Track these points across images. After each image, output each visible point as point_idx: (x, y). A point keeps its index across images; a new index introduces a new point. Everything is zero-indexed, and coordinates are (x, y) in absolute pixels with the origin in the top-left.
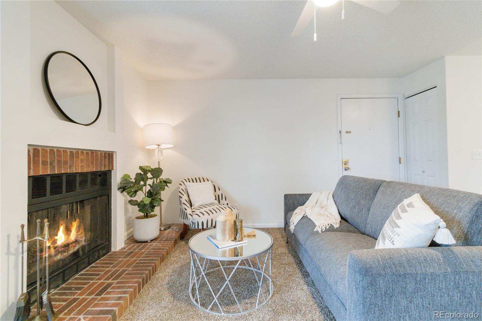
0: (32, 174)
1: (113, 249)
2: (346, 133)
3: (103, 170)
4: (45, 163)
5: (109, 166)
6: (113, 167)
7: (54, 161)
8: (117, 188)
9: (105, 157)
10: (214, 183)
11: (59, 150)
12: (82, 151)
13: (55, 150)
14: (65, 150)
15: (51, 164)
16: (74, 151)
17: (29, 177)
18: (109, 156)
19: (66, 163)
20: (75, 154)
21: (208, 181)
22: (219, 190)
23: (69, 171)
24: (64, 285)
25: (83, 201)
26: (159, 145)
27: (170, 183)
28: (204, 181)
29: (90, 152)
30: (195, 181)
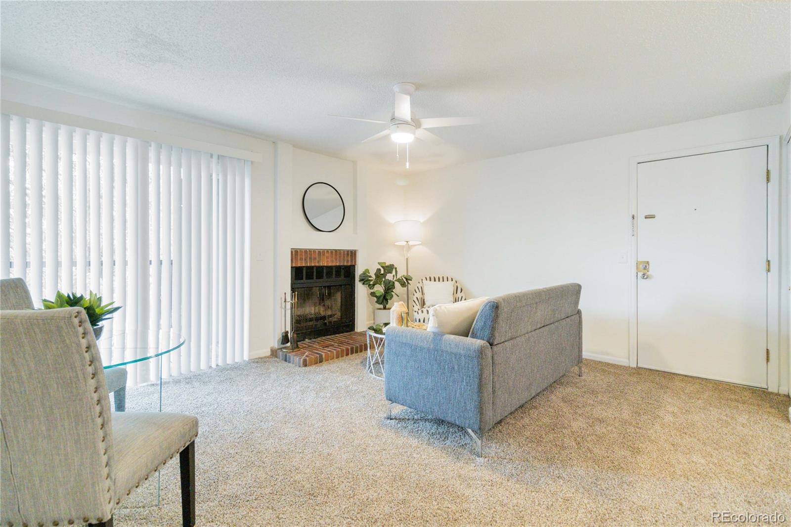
0: (294, 265)
1: (356, 330)
2: (646, 218)
3: (346, 264)
4: (301, 259)
5: (352, 261)
6: (355, 262)
7: (307, 258)
8: (359, 280)
9: (348, 254)
10: (458, 284)
11: (310, 251)
12: (328, 251)
13: (308, 250)
14: (314, 251)
15: (305, 260)
16: (321, 251)
17: (292, 267)
18: (353, 254)
19: (315, 259)
20: (321, 253)
21: (452, 281)
22: (461, 292)
23: (317, 265)
24: (314, 340)
25: (331, 286)
26: (407, 242)
27: (411, 280)
28: (448, 281)
29: (334, 251)
30: (437, 280)
